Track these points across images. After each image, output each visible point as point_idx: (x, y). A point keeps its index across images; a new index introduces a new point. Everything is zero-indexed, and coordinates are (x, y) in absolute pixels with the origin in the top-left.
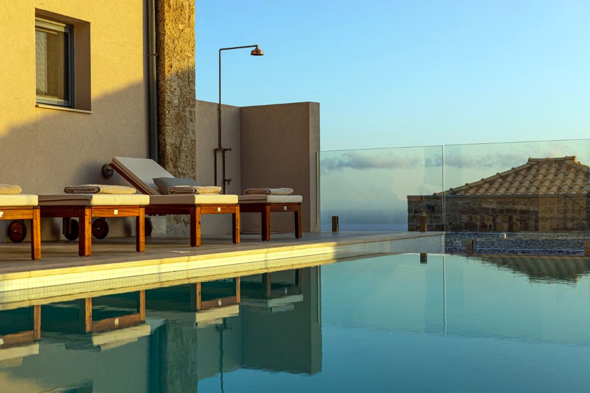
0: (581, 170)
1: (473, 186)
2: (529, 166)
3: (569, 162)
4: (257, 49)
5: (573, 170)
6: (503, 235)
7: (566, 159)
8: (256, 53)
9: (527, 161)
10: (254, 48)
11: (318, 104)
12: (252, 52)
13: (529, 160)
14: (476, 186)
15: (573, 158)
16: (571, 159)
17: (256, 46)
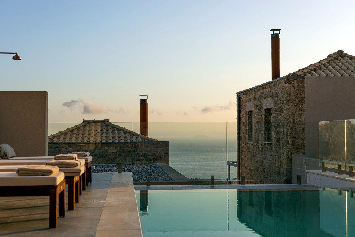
0: (115, 127)
1: (55, 136)
2: (84, 124)
3: (107, 123)
4: (17, 55)
5: (110, 127)
6: (94, 167)
7: (104, 121)
8: (16, 58)
9: (83, 122)
10: (15, 55)
11: (48, 92)
12: (13, 57)
13: (84, 121)
14: (57, 136)
15: (108, 121)
16: (107, 121)
17: (16, 53)
